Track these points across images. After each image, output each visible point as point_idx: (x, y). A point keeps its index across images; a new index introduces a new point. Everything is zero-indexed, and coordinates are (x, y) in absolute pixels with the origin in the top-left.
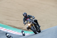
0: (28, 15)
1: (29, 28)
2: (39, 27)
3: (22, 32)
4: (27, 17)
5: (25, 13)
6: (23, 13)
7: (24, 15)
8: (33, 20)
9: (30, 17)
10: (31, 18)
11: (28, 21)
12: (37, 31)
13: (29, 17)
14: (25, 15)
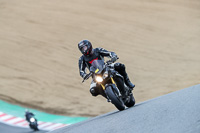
1: (96, 91)
4: (91, 56)
5: (85, 42)
7: (81, 48)
8: (113, 65)
11: (95, 68)
13: (97, 55)
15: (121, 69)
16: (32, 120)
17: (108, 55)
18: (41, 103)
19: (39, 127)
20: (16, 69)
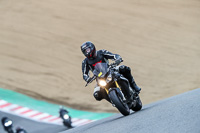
0: (97, 50)
2: (138, 91)
3: (62, 113)
4: (94, 58)
5: (88, 44)
6: (83, 43)
7: (84, 51)
8: (117, 68)
9: (105, 57)
10: (110, 62)
11: (98, 71)
12: (129, 104)
13: (101, 57)
14: (89, 51)
15: (126, 72)
16: (66, 117)
17: (112, 58)
18: (68, 98)
19: (73, 125)
20: (42, 65)
